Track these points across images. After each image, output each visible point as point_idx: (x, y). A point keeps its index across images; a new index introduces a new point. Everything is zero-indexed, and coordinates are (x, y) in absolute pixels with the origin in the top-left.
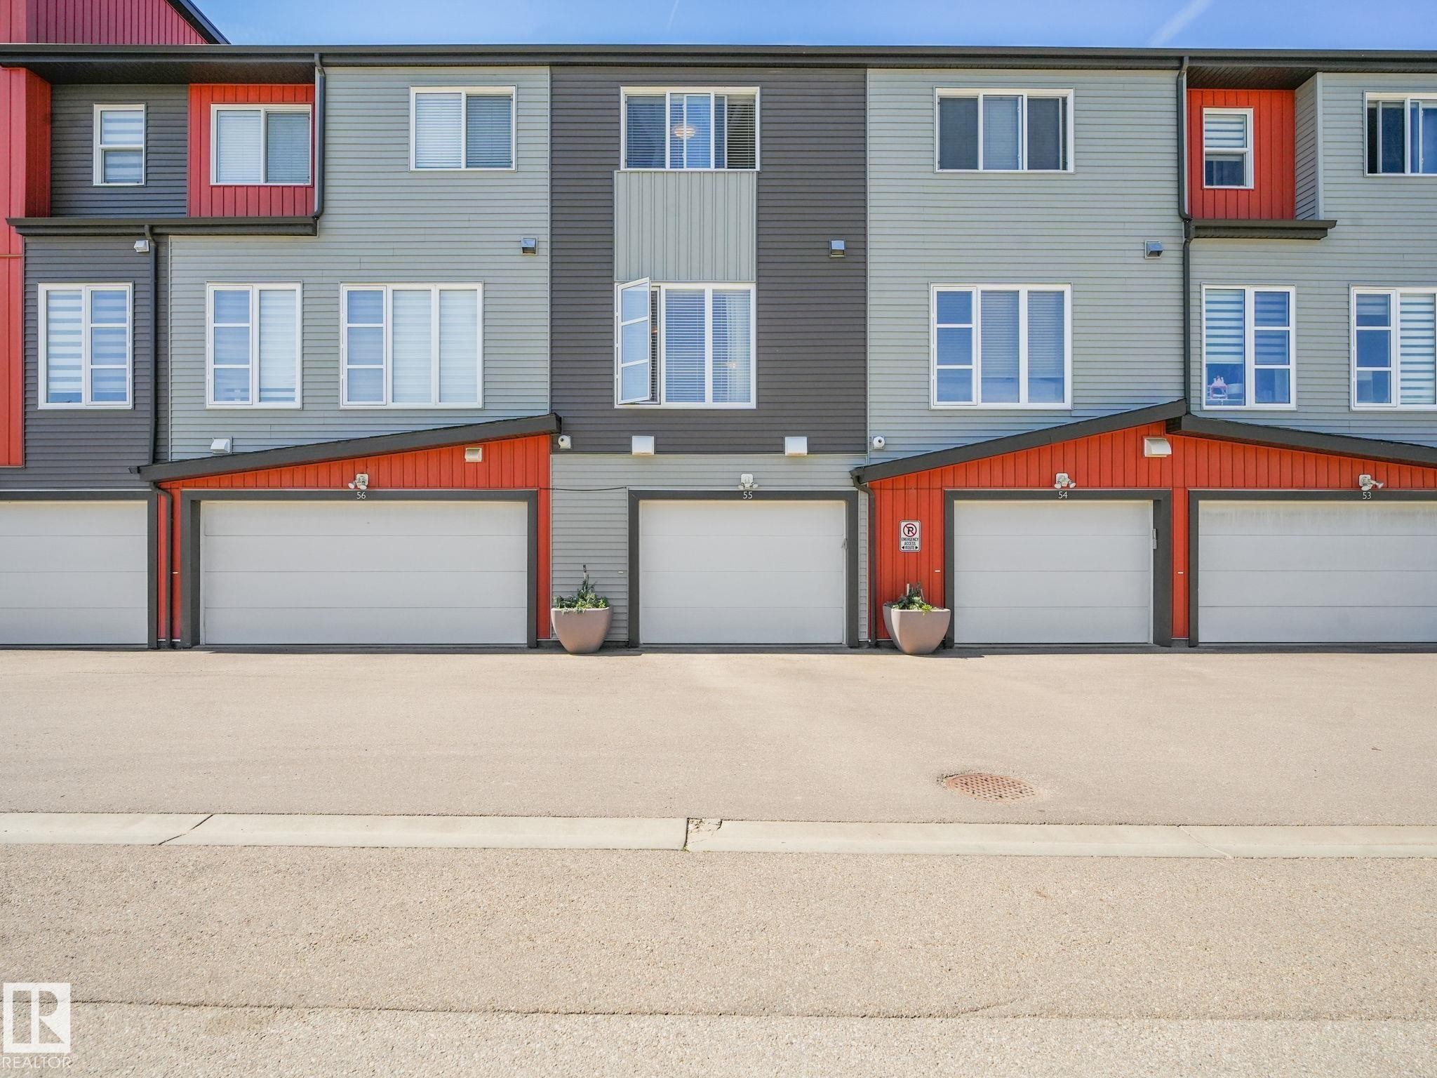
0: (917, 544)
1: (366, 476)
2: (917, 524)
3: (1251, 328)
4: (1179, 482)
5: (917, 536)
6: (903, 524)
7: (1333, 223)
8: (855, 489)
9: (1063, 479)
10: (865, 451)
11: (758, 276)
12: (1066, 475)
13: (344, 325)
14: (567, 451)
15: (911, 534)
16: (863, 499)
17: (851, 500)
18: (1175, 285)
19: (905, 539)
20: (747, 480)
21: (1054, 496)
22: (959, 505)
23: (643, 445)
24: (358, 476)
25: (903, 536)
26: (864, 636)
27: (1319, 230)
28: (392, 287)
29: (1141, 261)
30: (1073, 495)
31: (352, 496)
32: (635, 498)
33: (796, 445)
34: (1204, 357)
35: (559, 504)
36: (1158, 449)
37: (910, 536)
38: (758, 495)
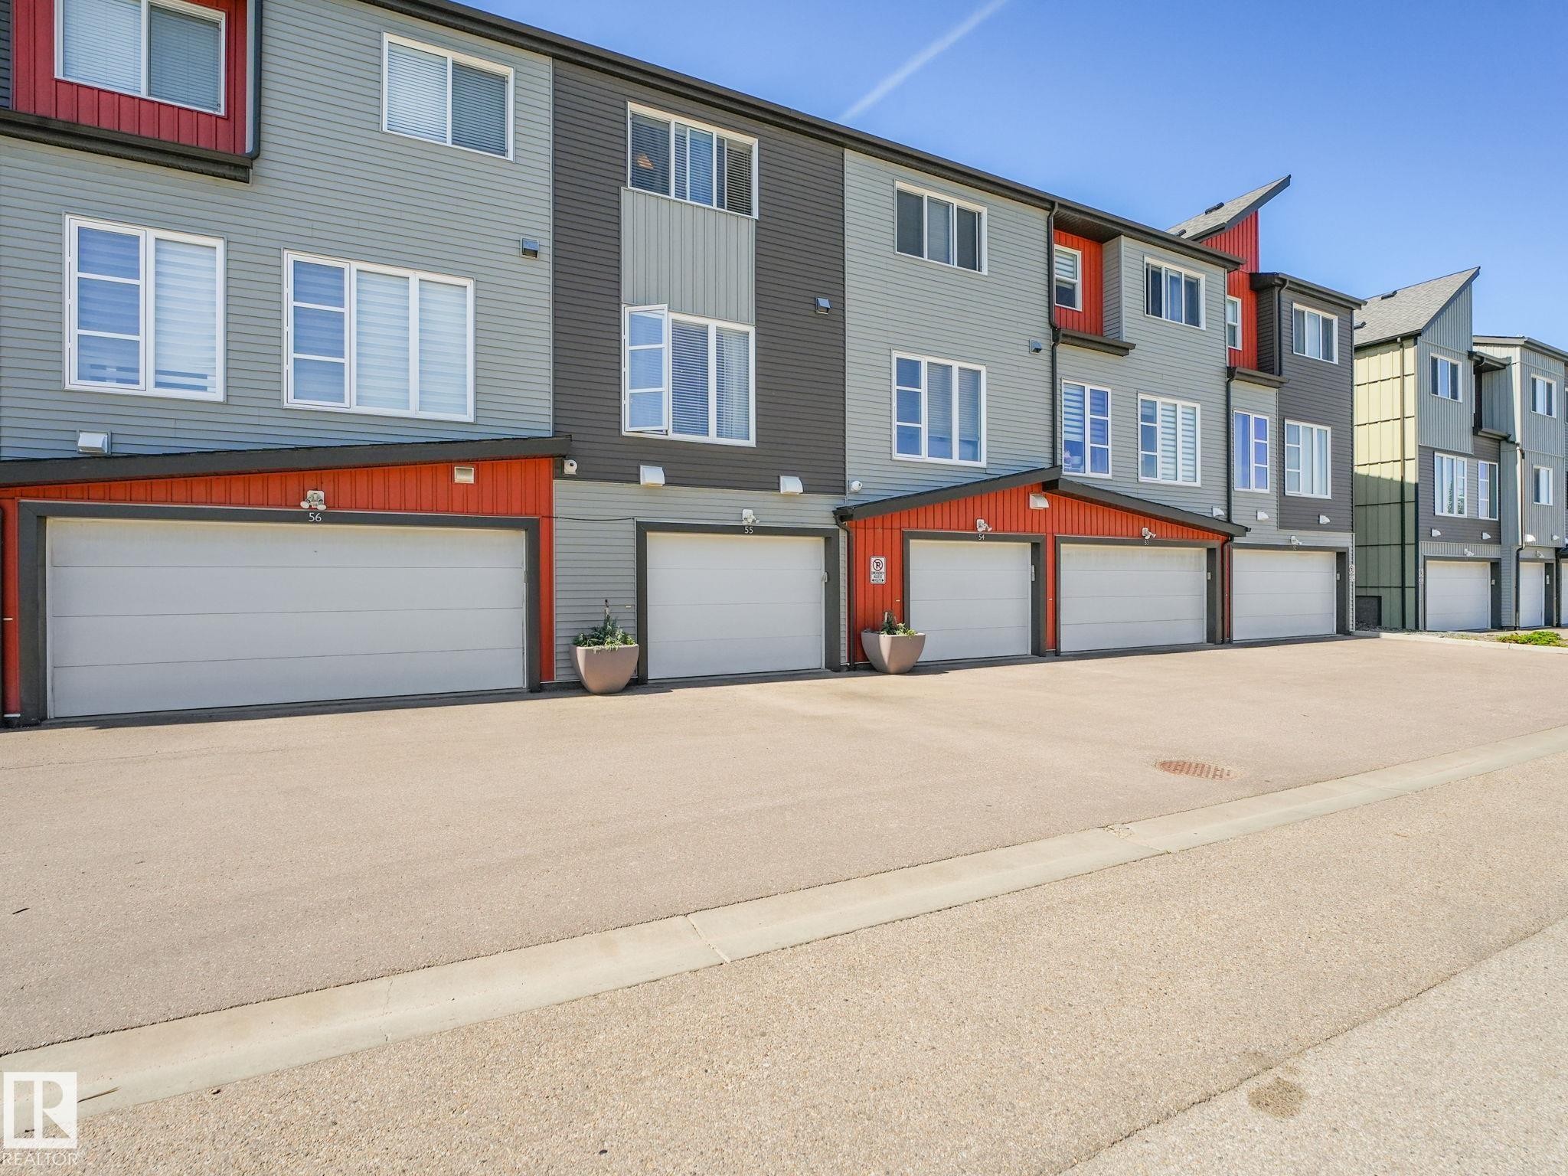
0: (883, 577)
1: (321, 494)
2: (883, 560)
3: (1088, 416)
4: (1049, 529)
5: (883, 570)
6: (873, 559)
7: (1133, 346)
8: (836, 527)
9: (982, 526)
10: (845, 494)
11: (757, 320)
12: (983, 521)
13: (289, 304)
14: (571, 477)
15: (879, 569)
16: (843, 535)
17: (830, 539)
18: (1046, 376)
19: (874, 573)
20: (748, 516)
21: (975, 538)
22: (915, 545)
23: (652, 476)
24: (310, 493)
25: (873, 570)
26: (844, 661)
27: (1123, 349)
28: (356, 265)
29: (1027, 354)
30: (989, 538)
31: (303, 518)
32: (643, 530)
33: (791, 485)
34: (1065, 435)
35: (564, 536)
36: (1039, 503)
37: (878, 571)
38: (759, 531)
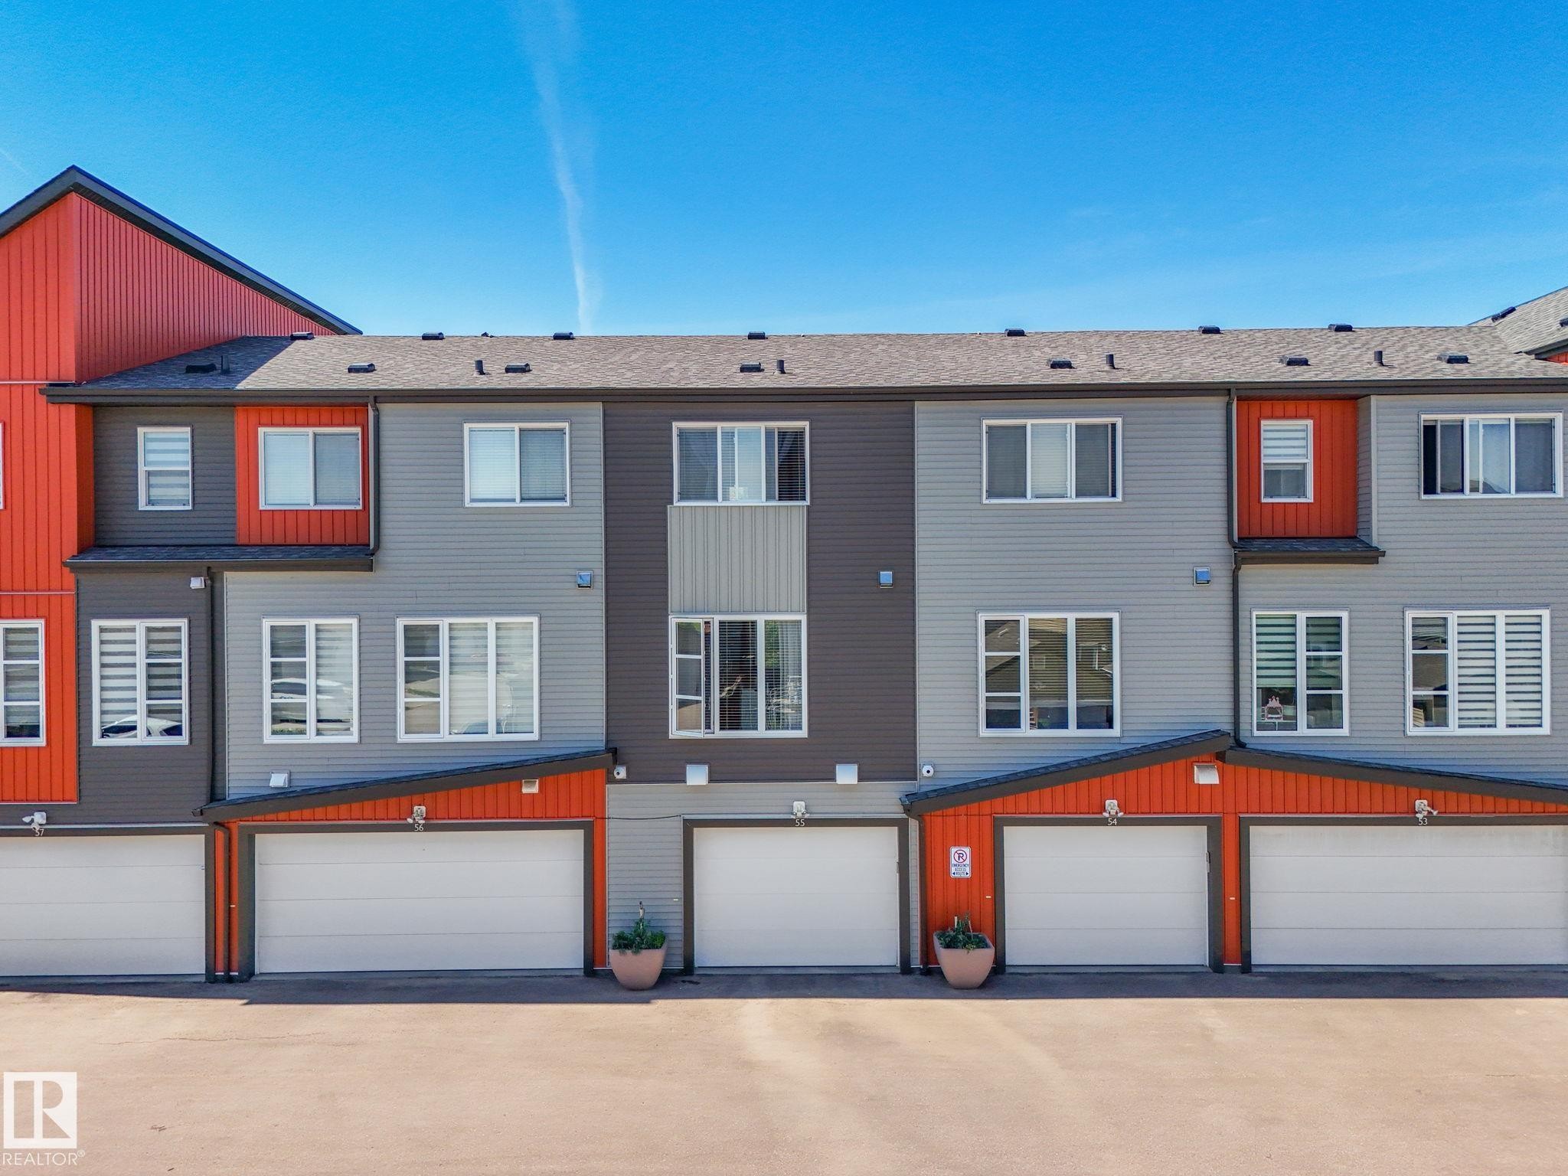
0: (968, 870)
1: (423, 808)
2: (967, 850)
3: (1302, 654)
4: (1230, 808)
5: (968, 862)
6: (953, 850)
7: (1386, 550)
8: (904, 816)
9: (1112, 805)
10: (915, 779)
11: (809, 607)
12: (1115, 802)
13: (401, 659)
14: (622, 781)
15: (961, 860)
16: (914, 825)
17: (902, 826)
18: (1225, 611)
19: (955, 865)
20: (799, 807)
21: (1104, 822)
22: (1008, 831)
23: (697, 776)
24: (416, 808)
25: (953, 862)
26: (916, 963)
27: (1372, 555)
28: (448, 620)
29: (1190, 587)
30: (1122, 822)
31: (411, 828)
32: (690, 826)
33: (847, 775)
34: (1252, 685)
35: (614, 832)
36: (1207, 777)
37: (960, 862)
38: (810, 823)
